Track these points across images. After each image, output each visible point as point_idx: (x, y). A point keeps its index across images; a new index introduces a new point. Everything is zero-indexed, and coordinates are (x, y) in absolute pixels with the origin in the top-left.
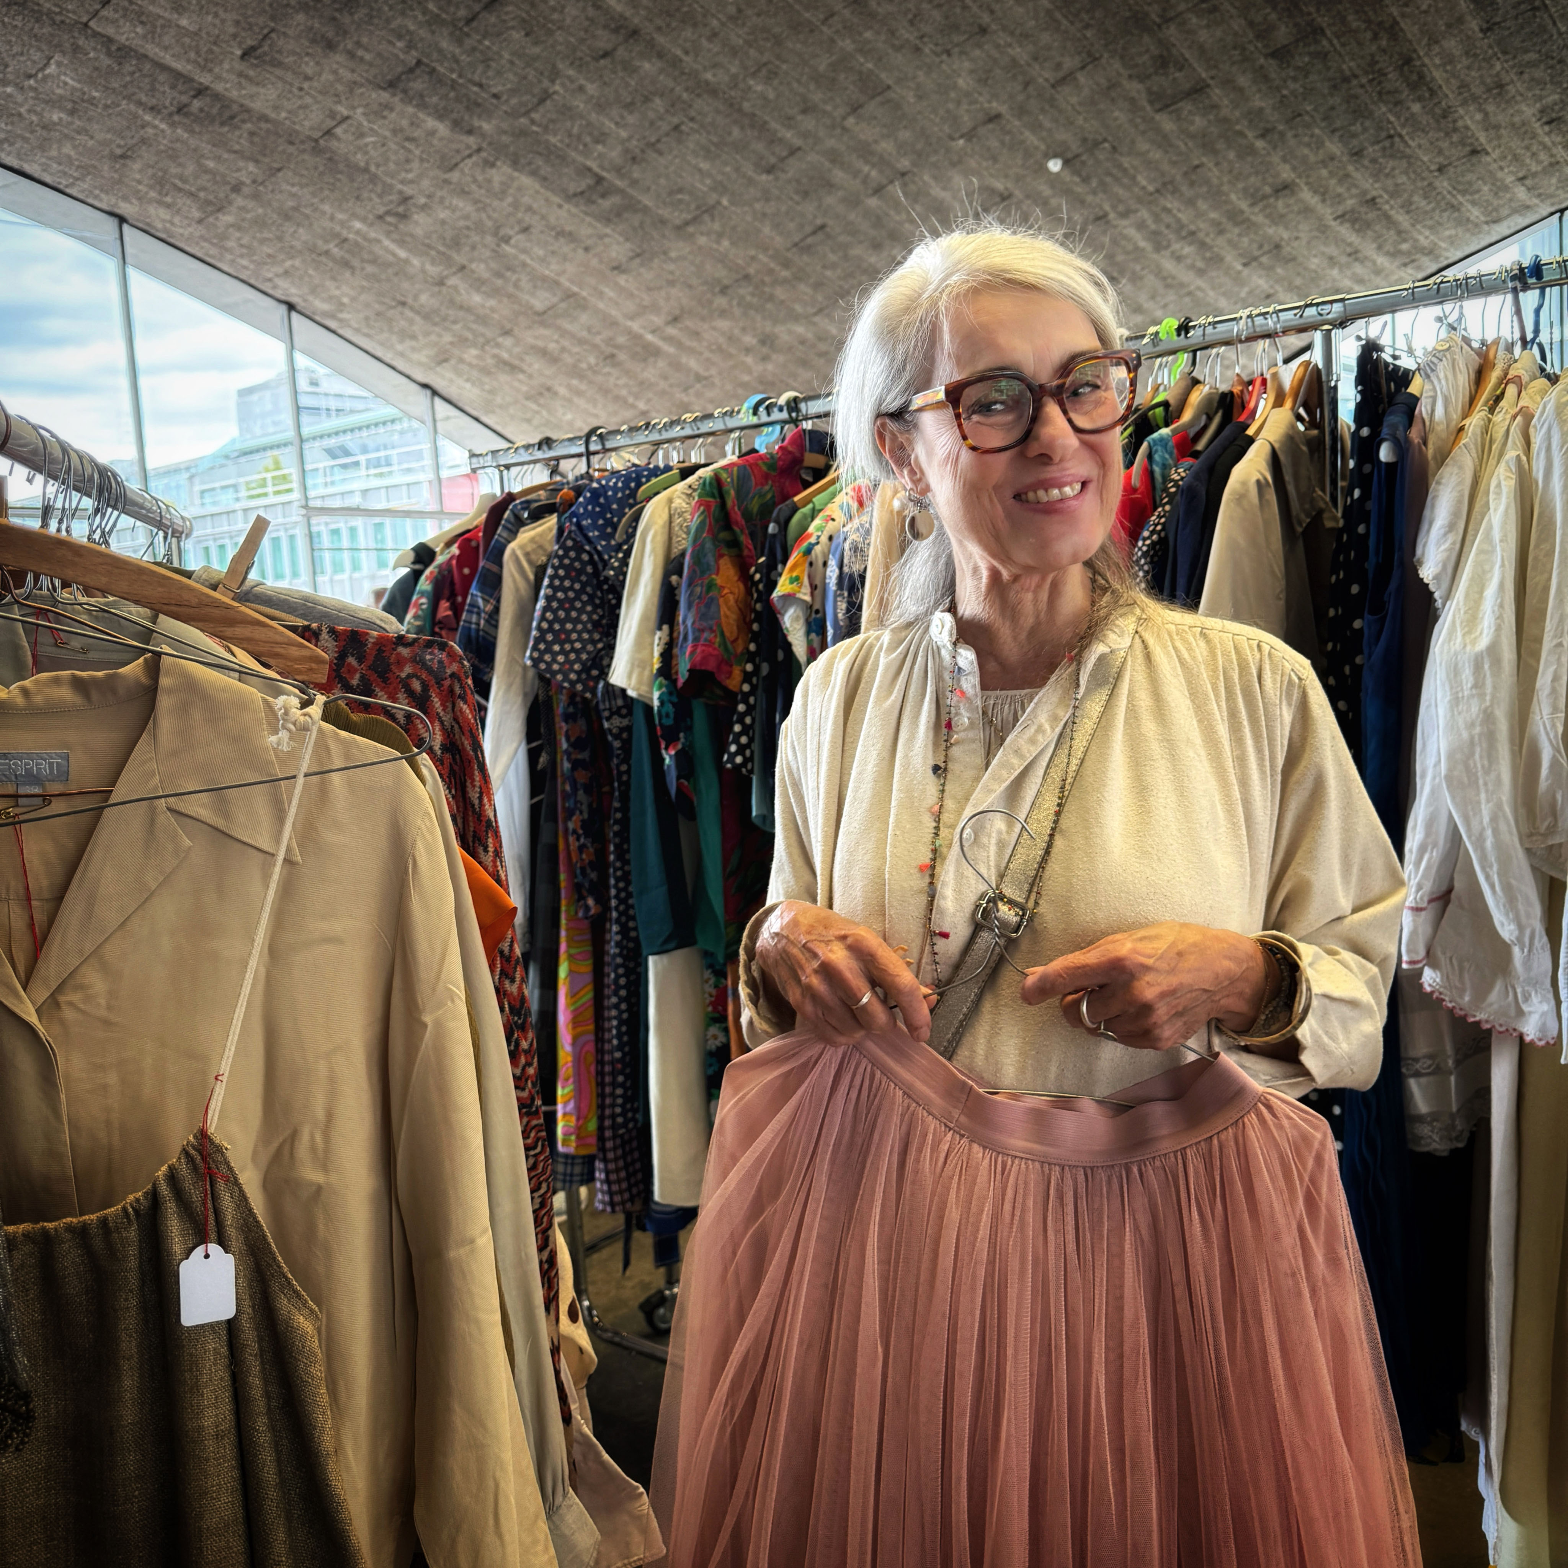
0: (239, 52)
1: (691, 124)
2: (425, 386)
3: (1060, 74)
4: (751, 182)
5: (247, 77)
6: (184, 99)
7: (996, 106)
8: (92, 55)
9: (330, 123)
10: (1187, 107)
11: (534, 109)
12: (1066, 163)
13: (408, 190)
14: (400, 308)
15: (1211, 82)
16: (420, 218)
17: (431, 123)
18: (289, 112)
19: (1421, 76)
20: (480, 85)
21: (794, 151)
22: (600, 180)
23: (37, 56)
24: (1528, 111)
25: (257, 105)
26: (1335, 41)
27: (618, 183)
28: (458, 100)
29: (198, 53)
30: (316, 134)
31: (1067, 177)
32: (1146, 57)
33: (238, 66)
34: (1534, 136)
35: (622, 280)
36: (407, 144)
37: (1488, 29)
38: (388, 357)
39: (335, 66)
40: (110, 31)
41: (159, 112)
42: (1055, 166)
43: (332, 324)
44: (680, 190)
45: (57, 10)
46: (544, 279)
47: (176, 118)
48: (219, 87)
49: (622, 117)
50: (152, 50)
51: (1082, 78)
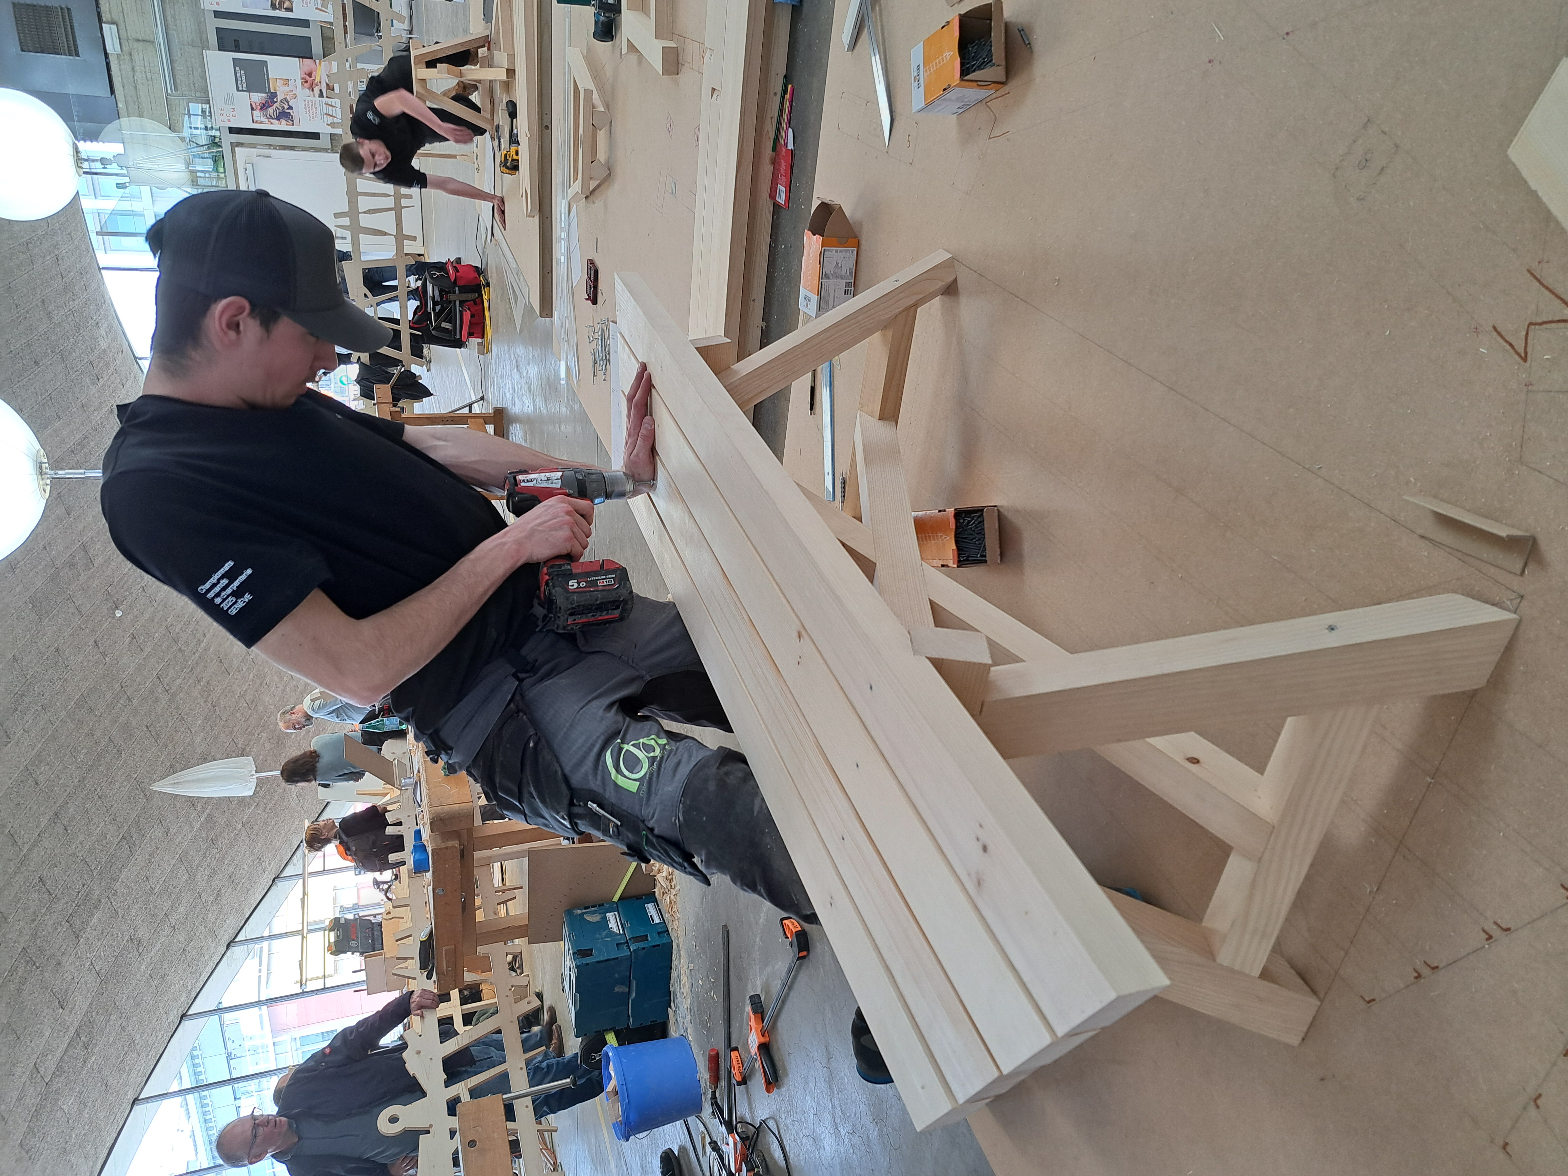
0: (61, 1010)
1: (98, 791)
2: (228, 946)
3: (77, 613)
4: (125, 762)
5: (72, 1009)
6: (81, 1044)
7: (91, 643)
8: (60, 1085)
9: (93, 971)
10: (91, 552)
11: (89, 867)
12: (117, 608)
13: (127, 938)
14: (186, 953)
15: (81, 542)
16: (140, 933)
17: (95, 920)
18: (88, 992)
19: (78, 444)
20: (79, 892)
21: (111, 740)
22: (123, 838)
23: (59, 1115)
24: (93, 390)
25: (85, 1008)
26: (64, 487)
27: (126, 828)
28: (85, 905)
29: (61, 1031)
30: (99, 980)
31: (123, 607)
32: (69, 573)
33: (66, 1012)
34: (104, 385)
35: (173, 831)
36: (105, 934)
37: (59, 418)
38: (212, 965)
39: (68, 963)
40: (50, 1072)
41: (86, 1059)
42: (118, 614)
43: (194, 994)
44: (129, 798)
45: (40, 1096)
46: (172, 872)
47: (89, 1050)
48: (76, 1024)
49: (95, 824)
50: (59, 1054)
51: (78, 603)
